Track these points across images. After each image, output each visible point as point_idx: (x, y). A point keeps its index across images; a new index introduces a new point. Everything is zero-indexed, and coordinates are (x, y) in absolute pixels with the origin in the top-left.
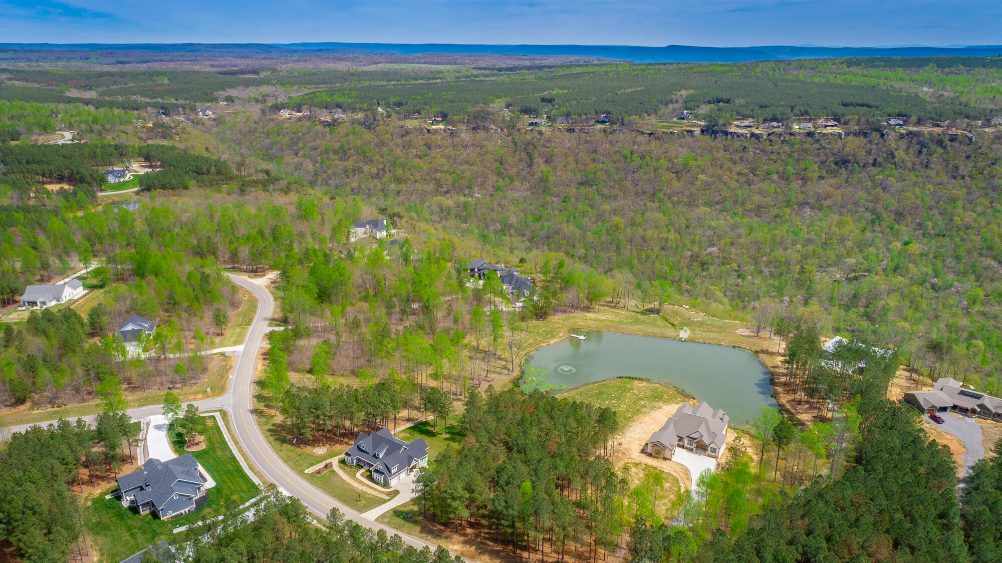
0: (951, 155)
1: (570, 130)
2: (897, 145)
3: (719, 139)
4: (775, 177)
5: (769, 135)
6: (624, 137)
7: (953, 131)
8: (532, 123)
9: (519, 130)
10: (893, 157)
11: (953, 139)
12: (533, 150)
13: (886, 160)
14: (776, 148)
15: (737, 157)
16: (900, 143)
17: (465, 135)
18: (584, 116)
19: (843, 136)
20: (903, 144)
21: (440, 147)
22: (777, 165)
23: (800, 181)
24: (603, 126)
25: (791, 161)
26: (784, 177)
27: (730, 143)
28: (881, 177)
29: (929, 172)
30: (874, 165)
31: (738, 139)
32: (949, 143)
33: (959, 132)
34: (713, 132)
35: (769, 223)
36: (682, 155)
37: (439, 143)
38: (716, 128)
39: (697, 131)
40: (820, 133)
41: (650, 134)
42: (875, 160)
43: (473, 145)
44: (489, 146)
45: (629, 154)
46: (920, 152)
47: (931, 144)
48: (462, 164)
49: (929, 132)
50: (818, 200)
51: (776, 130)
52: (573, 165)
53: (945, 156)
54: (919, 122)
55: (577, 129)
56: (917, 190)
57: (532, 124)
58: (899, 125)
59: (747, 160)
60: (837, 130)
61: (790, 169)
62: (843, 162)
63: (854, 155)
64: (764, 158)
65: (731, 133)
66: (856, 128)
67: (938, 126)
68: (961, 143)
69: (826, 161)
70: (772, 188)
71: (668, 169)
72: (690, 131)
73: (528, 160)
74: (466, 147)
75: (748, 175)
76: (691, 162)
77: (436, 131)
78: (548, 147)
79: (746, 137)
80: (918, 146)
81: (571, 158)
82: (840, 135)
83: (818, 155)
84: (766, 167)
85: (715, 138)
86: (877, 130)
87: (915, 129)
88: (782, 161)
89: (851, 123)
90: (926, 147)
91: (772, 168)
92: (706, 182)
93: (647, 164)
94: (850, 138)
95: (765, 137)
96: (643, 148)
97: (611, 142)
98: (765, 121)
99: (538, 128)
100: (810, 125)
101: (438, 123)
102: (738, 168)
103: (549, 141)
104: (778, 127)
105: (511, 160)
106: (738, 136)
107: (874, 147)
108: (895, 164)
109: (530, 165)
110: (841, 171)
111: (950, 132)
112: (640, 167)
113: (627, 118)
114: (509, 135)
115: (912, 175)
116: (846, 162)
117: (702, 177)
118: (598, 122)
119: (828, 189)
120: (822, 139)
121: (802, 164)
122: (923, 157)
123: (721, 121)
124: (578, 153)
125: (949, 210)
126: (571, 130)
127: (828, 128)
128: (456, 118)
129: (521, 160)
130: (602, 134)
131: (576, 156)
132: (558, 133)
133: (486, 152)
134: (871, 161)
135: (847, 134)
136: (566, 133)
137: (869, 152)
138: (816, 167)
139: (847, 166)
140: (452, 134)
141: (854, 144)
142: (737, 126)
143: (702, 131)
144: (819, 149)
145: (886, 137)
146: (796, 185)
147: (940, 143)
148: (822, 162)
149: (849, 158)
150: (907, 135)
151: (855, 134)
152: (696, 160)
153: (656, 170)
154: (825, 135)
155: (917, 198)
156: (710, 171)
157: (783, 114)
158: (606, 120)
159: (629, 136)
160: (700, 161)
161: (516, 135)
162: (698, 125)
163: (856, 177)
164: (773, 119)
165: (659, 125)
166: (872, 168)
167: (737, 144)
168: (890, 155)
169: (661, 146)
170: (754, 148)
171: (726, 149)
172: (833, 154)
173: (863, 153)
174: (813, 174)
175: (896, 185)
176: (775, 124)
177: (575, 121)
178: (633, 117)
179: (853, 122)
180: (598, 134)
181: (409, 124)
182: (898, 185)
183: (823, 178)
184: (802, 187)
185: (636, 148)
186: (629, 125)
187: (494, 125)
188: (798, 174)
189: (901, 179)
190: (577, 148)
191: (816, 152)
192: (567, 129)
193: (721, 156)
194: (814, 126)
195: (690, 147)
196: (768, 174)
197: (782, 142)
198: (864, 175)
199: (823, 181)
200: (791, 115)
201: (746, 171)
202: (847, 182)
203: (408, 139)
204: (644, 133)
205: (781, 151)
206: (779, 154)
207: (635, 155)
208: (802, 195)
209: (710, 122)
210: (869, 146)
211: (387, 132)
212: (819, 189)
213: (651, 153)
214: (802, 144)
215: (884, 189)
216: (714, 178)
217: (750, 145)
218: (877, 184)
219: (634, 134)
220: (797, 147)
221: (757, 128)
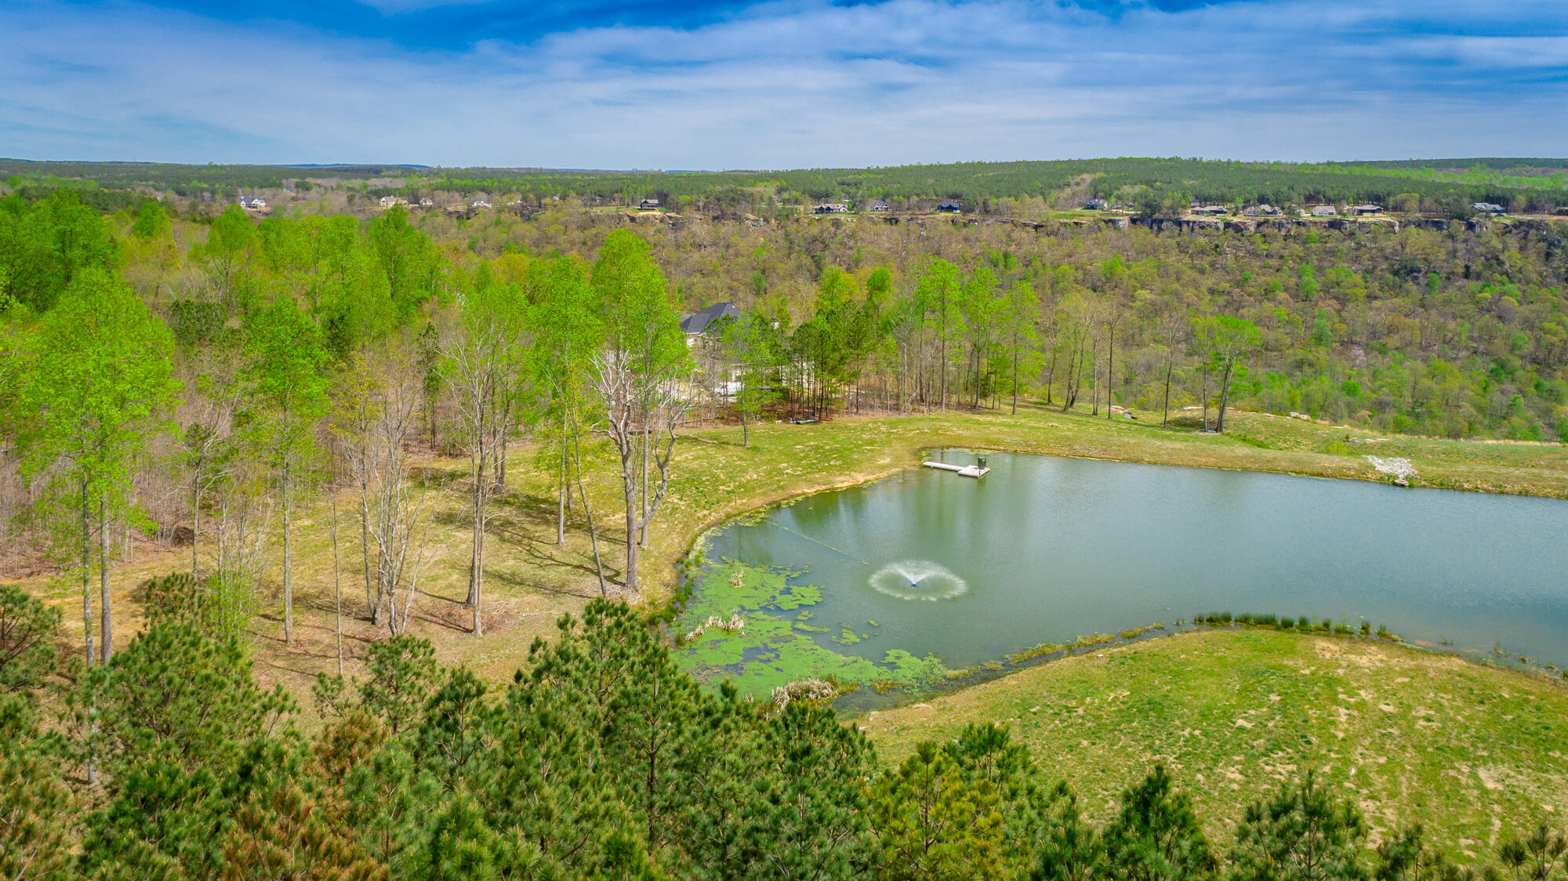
1: (890, 220)
2: (1504, 243)
3: (1166, 233)
4: (1282, 296)
5: (1259, 225)
6: (988, 231)
8: (821, 209)
9: (797, 220)
10: (1501, 263)
12: (824, 251)
13: (1487, 267)
14: (1276, 246)
15: (1205, 262)
16: (1507, 239)
17: (700, 227)
18: (916, 198)
19: (1397, 228)
20: (1513, 241)
22: (1285, 275)
23: (1333, 302)
24: (950, 215)
25: (1308, 268)
26: (1300, 294)
27: (1187, 238)
28: (1487, 295)
30: (1467, 275)
31: (1201, 231)
34: (1154, 221)
35: (1290, 375)
36: (1099, 260)
38: (1157, 216)
39: (1124, 223)
40: (1355, 222)
41: (1036, 227)
42: (1467, 267)
43: (714, 244)
44: (742, 245)
45: (1002, 258)
46: (1548, 255)
48: (689, 275)
49: (1557, 223)
50: (1374, 335)
51: (1271, 218)
54: (1532, 206)
55: (903, 218)
57: (821, 211)
58: (1495, 211)
59: (1224, 268)
60: (1383, 217)
61: (1312, 282)
62: (1407, 271)
63: (1425, 259)
64: (1256, 263)
65: (1188, 222)
66: (1419, 214)
69: (1374, 268)
70: (1282, 313)
71: (1076, 281)
72: (1113, 222)
73: (813, 268)
74: (700, 246)
75: (1229, 293)
76: (1119, 269)
77: (647, 219)
78: (851, 248)
79: (1217, 229)
80: (1543, 245)
82: (1392, 225)
83: (1356, 260)
84: (1264, 279)
85: (1160, 229)
86: (1460, 218)
87: (1529, 217)
88: (1291, 269)
89: (1407, 206)
90: (1557, 247)
91: (1276, 280)
92: (1153, 304)
93: (1036, 273)
94: (1412, 231)
95: (1252, 229)
96: (1026, 249)
97: (966, 239)
98: (1247, 203)
99: (832, 216)
100: (1331, 209)
101: (652, 207)
102: (1208, 282)
103: (852, 236)
104: (1274, 212)
105: (781, 267)
106: (1202, 228)
107: (1460, 246)
108: (1506, 274)
110: (1406, 286)
113: (993, 201)
114: (780, 228)
115: (1544, 292)
116: (1412, 271)
117: (1143, 294)
118: (941, 209)
119: (1389, 317)
120: (1358, 232)
121: (1330, 274)
122: (1556, 263)
123: (1167, 203)
124: (906, 258)
126: (892, 221)
127: (1365, 214)
129: (799, 267)
130: (950, 227)
131: (901, 262)
132: (866, 222)
133: (736, 255)
134: (1461, 270)
135: (1404, 225)
136: (884, 226)
137: (1453, 254)
138: (1357, 279)
139: (1416, 278)
140: (676, 225)
141: (1420, 240)
142: (1197, 213)
143: (1133, 221)
144: (1357, 249)
145: (1477, 228)
146: (1328, 307)
148: (1367, 271)
149: (1420, 265)
150: (1515, 226)
151: (1419, 225)
152: (1129, 267)
153: (1055, 282)
154: (1362, 225)
156: (1158, 284)
157: (1278, 191)
158: (955, 206)
159: (999, 230)
160: (1137, 268)
161: (792, 228)
162: (1122, 215)
163: (1439, 297)
164: (1262, 200)
165: (1053, 213)
166: (1465, 281)
167: (1202, 241)
168: (1494, 260)
169: (1059, 245)
170: (1234, 247)
171: (1182, 248)
172: (1387, 258)
173: (1442, 256)
174: (1355, 290)
175: (1522, 309)
176: (1267, 208)
177: (899, 207)
178: (1005, 199)
179: (1413, 204)
180: (942, 227)
181: (598, 211)
182: (1525, 310)
183: (1376, 298)
184: (1339, 311)
185: (1013, 248)
186: (997, 212)
187: (752, 213)
188: (1326, 289)
189: (1524, 300)
190: (905, 248)
191: (1353, 254)
192: (886, 220)
193: (1173, 260)
194: (1340, 213)
195: (1113, 247)
196: (1268, 293)
197: (1286, 238)
198: (1451, 292)
199: (1377, 303)
200: (1294, 194)
201: (1225, 286)
202: (1423, 306)
203: (594, 231)
204: (1025, 225)
205: (1286, 252)
206: (1282, 257)
207: (1013, 260)
208: (1344, 326)
209: (1147, 205)
210: (1450, 244)
211: (556, 221)
212: (1371, 317)
213: (1041, 256)
214: (1323, 240)
215: (1500, 317)
216: (1166, 297)
217: (1227, 242)
218: (1483, 310)
219: (1008, 227)
220: (1313, 245)
221: (1235, 215)
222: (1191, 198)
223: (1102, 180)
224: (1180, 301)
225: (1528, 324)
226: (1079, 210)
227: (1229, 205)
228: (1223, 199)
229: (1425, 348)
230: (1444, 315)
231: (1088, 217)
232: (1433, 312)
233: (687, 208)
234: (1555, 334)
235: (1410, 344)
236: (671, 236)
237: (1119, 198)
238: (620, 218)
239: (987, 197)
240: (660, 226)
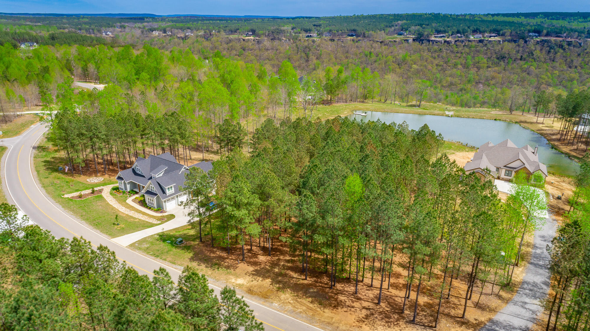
0: (568, 54)
2: (535, 48)
3: (424, 44)
4: (460, 66)
5: (456, 41)
6: (365, 44)
7: (569, 39)
9: (300, 40)
10: (533, 55)
11: (569, 44)
12: (309, 51)
13: (529, 56)
14: (460, 49)
15: (436, 55)
16: (537, 46)
17: (267, 43)
18: (340, 32)
19: (501, 43)
20: (538, 47)
21: (251, 50)
22: (461, 59)
23: (476, 69)
24: (352, 38)
25: (469, 57)
26: (465, 66)
27: (431, 46)
28: (526, 66)
29: (554, 64)
30: (521, 59)
31: (436, 44)
32: (567, 47)
33: (573, 40)
34: (421, 40)
35: (458, 93)
36: (401, 54)
37: (251, 47)
38: (422, 38)
39: (411, 40)
40: (487, 41)
41: (381, 42)
42: (522, 56)
43: (271, 49)
44: (282, 49)
45: (369, 53)
46: (549, 52)
47: (556, 47)
48: (264, 60)
49: (555, 40)
50: (487, 80)
51: (460, 39)
52: (334, 60)
53: (564, 54)
54: (547, 35)
55: (336, 39)
56: (549, 74)
57: (308, 36)
58: (535, 36)
59: (442, 57)
60: (497, 39)
61: (470, 62)
62: (502, 58)
63: (509, 54)
64: (453, 55)
65: (432, 41)
66: (509, 38)
67: (559, 37)
68: (574, 46)
69: (491, 57)
70: (459, 73)
71: (393, 62)
72: (407, 40)
73: (306, 57)
74: (267, 50)
75: (442, 66)
76: (408, 58)
77: (249, 40)
78: (318, 50)
79: (441, 43)
80: (548, 48)
81: (332, 56)
82: (499, 41)
83: (486, 54)
84: (454, 61)
85: (422, 43)
86: (523, 39)
87: (546, 38)
88: (464, 57)
89: (506, 34)
90: (552, 49)
91: (458, 61)
92: (417, 70)
93: (380, 59)
94: (506, 43)
95: (453, 43)
96: (377, 50)
97: (357, 47)
98: (453, 33)
99: (312, 39)
100: (481, 36)
101: (250, 35)
102: (436, 62)
103: (318, 46)
104: (461, 37)
105: (295, 57)
108: (534, 58)
109: (307, 61)
110: (500, 63)
111: (568, 40)
112: (375, 61)
113: (367, 33)
114: (294, 42)
115: (545, 65)
116: (503, 58)
117: (415, 66)
118: (349, 35)
119: (493, 74)
120: (488, 44)
121: (477, 59)
122: (551, 55)
123: (426, 33)
124: (336, 54)
125: (569, 86)
126: (332, 40)
127: (492, 37)
128: (261, 32)
129: (301, 58)
130: (352, 42)
132: (324, 41)
133: (280, 53)
134: (519, 57)
135: (504, 41)
136: (329, 42)
137: (518, 52)
138: (485, 60)
139: (504, 60)
140: (259, 42)
141: (509, 47)
142: (436, 37)
143: (414, 40)
144: (487, 50)
145: (528, 43)
146: (473, 71)
147: (561, 46)
148: (489, 58)
149: (507, 56)
150: (541, 41)
151: (509, 41)
152: (410, 57)
153: (386, 62)
154: (490, 41)
155: (548, 78)
156: (420, 63)
157: (463, 30)
158: (354, 34)
159: (368, 43)
160: (413, 57)
161: (298, 43)
162: (410, 38)
163: (510, 67)
164: (458, 32)
165: (387, 37)
166: (520, 61)
167: (436, 47)
168: (531, 53)
169: (388, 49)
170: (446, 49)
171: (429, 50)
172: (496, 53)
173: (514, 52)
174: (483, 65)
175: (535, 71)
176: (459, 35)
177: (334, 35)
178: (371, 32)
179: (508, 34)
180: (349, 42)
181: (232, 37)
182: (537, 71)
183: (490, 67)
184: (477, 72)
185: (373, 50)
186: (368, 37)
187: (285, 37)
188: (474, 64)
189: (538, 67)
190: (336, 50)
191: (485, 52)
192: (330, 40)
193: (426, 54)
194: (483, 37)
195: (406, 50)
196: (455, 65)
197: (464, 46)
198: (515, 65)
199: (490, 69)
200: (469, 30)
201: (442, 63)
202: (504, 70)
203: (231, 44)
204: (377, 41)
205: (463, 51)
206: (461, 53)
207: (373, 54)
208: (478, 77)
209: (419, 34)
210: (517, 48)
211: (218, 41)
212: (487, 74)
213: (382, 53)
214: (476, 47)
215: (528, 74)
216: (422, 67)
217: (444, 47)
218: (523, 71)
219: (371, 42)
220: (473, 49)
221: (448, 38)
222: (434, 31)
223: (405, 24)
224: (426, 68)
225: (537, 76)
226: (396, 35)
227: (447, 34)
228: (445, 32)
229: (502, 84)
230: (510, 73)
231: (398, 38)
232: (507, 72)
233: (262, 36)
234: (544, 79)
235: (498, 83)
236: (257, 46)
237: (410, 32)
238: (239, 39)
239: (365, 31)
240: (253, 42)
